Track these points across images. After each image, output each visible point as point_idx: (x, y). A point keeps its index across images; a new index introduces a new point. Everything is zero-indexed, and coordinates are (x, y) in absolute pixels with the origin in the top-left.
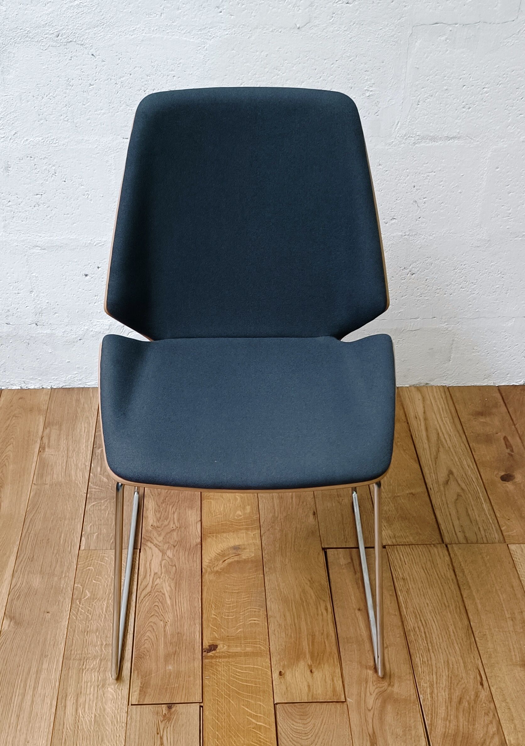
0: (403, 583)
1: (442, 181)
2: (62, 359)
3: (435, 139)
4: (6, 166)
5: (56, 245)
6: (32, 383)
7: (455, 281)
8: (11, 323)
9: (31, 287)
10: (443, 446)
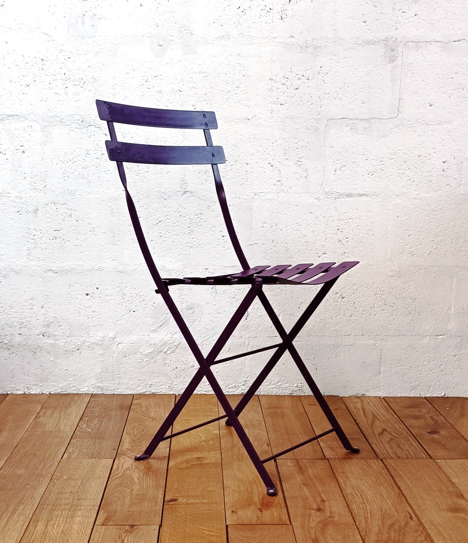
1: (359, 226)
2: (62, 367)
3: (349, 195)
4: (35, 209)
5: (66, 270)
6: (34, 389)
7: (377, 304)
8: (23, 334)
9: (42, 303)
10: (378, 419)
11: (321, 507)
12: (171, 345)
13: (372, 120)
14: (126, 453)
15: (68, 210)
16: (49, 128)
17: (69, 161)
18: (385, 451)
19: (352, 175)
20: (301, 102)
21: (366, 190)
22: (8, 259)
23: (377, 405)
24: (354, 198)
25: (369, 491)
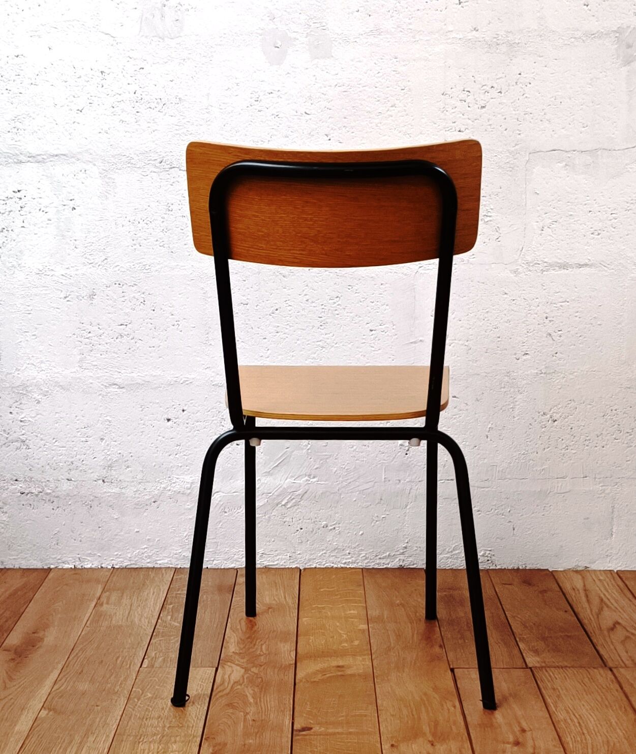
1: (577, 312)
2: (130, 528)
3: (564, 266)
4: (91, 294)
5: (137, 383)
6: (89, 560)
7: (607, 430)
8: (73, 479)
9: (102, 433)
10: (608, 606)
11: (520, 740)
12: (292, 495)
13: (599, 153)
14: (233, 659)
15: (139, 294)
16: (111, 173)
17: (141, 221)
18: (617, 655)
19: (567, 235)
20: (489, 127)
21: (590, 258)
22: (50, 368)
23: (606, 585)
24: (571, 270)
25: (591, 715)
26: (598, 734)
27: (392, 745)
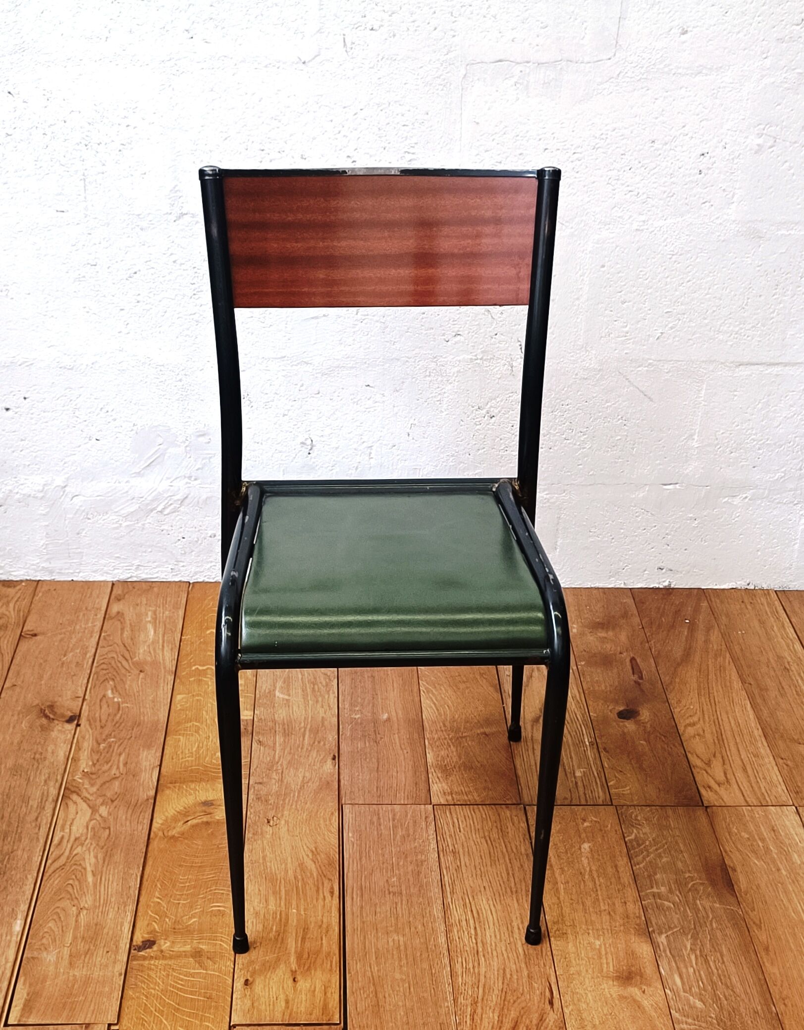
0: (452, 858)
12: (170, 500)
25: (492, 913)
26: (495, 953)
27: (247, 982)
